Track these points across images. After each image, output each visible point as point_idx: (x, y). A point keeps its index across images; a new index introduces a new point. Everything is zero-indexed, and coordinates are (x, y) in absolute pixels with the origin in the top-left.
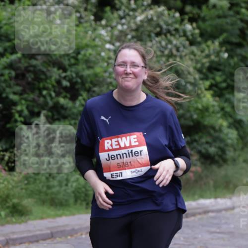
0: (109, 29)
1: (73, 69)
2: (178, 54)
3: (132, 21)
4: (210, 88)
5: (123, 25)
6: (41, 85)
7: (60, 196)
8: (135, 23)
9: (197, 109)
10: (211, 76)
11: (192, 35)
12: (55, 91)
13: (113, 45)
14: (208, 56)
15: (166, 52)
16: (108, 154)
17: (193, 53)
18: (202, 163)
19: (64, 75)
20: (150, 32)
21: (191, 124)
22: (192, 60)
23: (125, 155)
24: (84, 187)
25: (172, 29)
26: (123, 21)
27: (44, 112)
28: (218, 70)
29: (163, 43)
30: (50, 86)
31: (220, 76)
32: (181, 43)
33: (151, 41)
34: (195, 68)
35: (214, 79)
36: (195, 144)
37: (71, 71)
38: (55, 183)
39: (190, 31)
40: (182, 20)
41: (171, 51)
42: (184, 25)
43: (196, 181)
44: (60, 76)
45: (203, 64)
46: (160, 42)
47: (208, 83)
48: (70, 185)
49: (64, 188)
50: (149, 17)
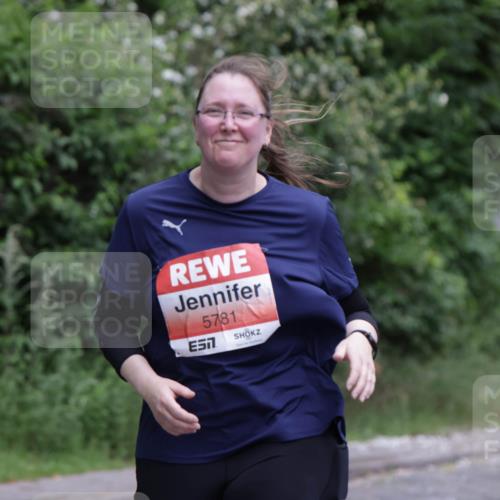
0: (173, 34)
1: (87, 128)
2: (332, 96)
3: (227, 18)
4: (406, 176)
5: (205, 25)
6: (10, 165)
7: (50, 428)
8: (234, 22)
9: (373, 225)
10: (407, 148)
11: (366, 51)
12: (41, 180)
13: (182, 71)
14: (401, 102)
15: (305, 92)
16: (181, 297)
17: (366, 94)
19: (63, 141)
20: (267, 43)
22: (363, 110)
23: (219, 297)
24: (107, 406)
25: (317, 36)
26: (207, 17)
27: (14, 229)
28: (424, 135)
29: (299, 70)
30: (31, 167)
31: (430, 149)
32: (339, 71)
34: (371, 130)
35: (414, 155)
37: (82, 133)
38: (38, 396)
39: (361, 42)
40: (343, 16)
41: (315, 89)
42: (347, 28)
44: (54, 144)
45: (390, 121)
46: (291, 69)
47: (399, 166)
48: (72, 401)
49: (58, 408)
50: (268, 9)
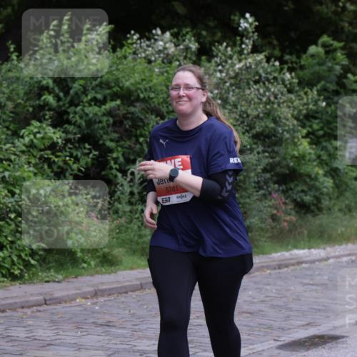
2: (276, 101)
3: (231, 69)
4: (307, 135)
5: (221, 72)
6: (138, 132)
8: (234, 71)
9: (294, 156)
10: (308, 124)
11: (290, 84)
13: (212, 93)
14: (306, 104)
15: (264, 99)
18: (297, 212)
20: (249, 79)
21: (288, 172)
25: (271, 77)
26: (220, 68)
27: (139, 160)
28: (315, 118)
29: (261, 91)
30: (147, 133)
31: (318, 124)
33: (250, 89)
35: (311, 126)
36: (290, 192)
39: (289, 80)
40: (281, 69)
41: (269, 98)
42: (284, 74)
43: (290, 231)
45: (300, 111)
46: (258, 90)
47: (304, 131)
50: (248, 65)
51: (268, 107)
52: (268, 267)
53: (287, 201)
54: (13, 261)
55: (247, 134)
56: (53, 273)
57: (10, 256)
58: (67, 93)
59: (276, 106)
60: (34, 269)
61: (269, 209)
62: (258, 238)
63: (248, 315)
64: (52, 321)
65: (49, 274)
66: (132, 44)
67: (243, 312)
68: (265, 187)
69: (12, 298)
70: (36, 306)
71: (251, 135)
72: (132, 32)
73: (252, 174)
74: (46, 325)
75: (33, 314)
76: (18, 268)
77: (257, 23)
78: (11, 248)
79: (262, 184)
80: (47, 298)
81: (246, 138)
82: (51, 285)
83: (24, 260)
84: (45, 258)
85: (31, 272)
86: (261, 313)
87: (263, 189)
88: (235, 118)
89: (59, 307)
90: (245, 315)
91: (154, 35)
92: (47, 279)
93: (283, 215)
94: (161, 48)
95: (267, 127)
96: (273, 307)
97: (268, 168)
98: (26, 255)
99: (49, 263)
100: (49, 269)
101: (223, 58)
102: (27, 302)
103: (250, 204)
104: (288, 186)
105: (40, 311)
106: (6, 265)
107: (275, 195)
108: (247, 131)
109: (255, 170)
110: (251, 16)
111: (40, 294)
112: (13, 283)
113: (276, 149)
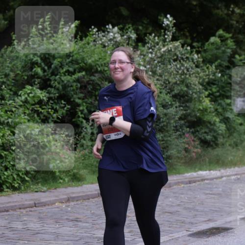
0: (142, 56)
2: (188, 73)
3: (158, 51)
4: (209, 96)
5: (152, 54)
8: (161, 53)
9: (199, 110)
10: (209, 88)
11: (197, 62)
13: (145, 67)
14: (208, 75)
15: (180, 72)
18: (201, 146)
20: (170, 59)
21: (196, 120)
25: (184, 57)
26: (150, 50)
28: (214, 84)
29: (178, 66)
31: (215, 88)
32: (190, 66)
33: (171, 65)
35: (211, 90)
36: (197, 133)
39: (196, 59)
40: (192, 52)
41: (183, 71)
42: (193, 55)
43: (197, 159)
46: (176, 66)
47: (207, 93)
50: (169, 49)
51: (183, 77)
52: (182, 183)
53: (195, 139)
54: (14, 178)
55: (168, 94)
56: (40, 186)
57: (12, 175)
58: (49, 67)
59: (188, 76)
60: (28, 183)
61: (183, 144)
62: (176, 163)
63: (169, 214)
64: (39, 218)
65: (38, 187)
66: (93, 35)
67: (166, 212)
68: (180, 130)
69: (13, 202)
70: (29, 207)
71: (171, 95)
72: (93, 27)
73: (172, 121)
74: (35, 220)
75: (28, 213)
76: (17, 183)
77: (175, 21)
78: (13, 169)
79: (179, 127)
80: (36, 202)
81: (168, 97)
82: (39, 194)
83: (21, 177)
84: (35, 176)
85: (26, 185)
86: (177, 213)
87: (179, 131)
88: (161, 84)
89: (44, 209)
90: (167, 214)
91: (107, 29)
92: (36, 190)
93: (192, 148)
94: (111, 37)
95: (182, 90)
96: (185, 208)
97: (183, 117)
98: (23, 174)
99: (38, 179)
100: (38, 183)
101: (153, 44)
102: (23, 205)
103: (170, 141)
104: (196, 129)
105: (31, 211)
106: (10, 181)
107: (187, 135)
108: (169, 93)
109: (174, 118)
110: (171, 16)
111: (32, 200)
112: (14, 193)
113: (188, 105)
